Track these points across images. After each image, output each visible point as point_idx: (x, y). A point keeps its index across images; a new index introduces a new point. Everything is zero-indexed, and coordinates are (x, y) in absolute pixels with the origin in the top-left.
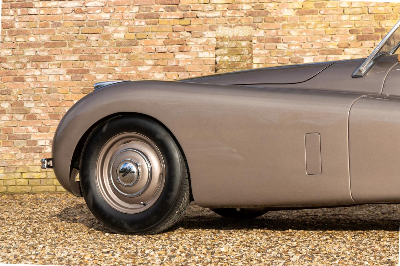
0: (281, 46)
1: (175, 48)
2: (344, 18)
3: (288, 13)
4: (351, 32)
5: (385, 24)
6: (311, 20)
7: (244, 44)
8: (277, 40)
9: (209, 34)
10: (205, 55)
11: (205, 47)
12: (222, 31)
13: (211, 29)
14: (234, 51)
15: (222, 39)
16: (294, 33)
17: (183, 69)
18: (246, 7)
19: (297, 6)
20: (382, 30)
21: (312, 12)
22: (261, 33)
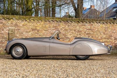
0: (20, 31)
1: (2, 30)
2: (30, 27)
3: (21, 25)
4: (31, 29)
5: (37, 28)
6: (25, 27)
7: (14, 30)
8: (19, 30)
9: (8, 28)
10: (6, 31)
11: (7, 30)
12: (10, 28)
13: (8, 27)
14: (12, 31)
15: (10, 29)
16: (22, 29)
17: (3, 34)
18: (14, 24)
19: (23, 24)
20: (36, 29)
21: (25, 25)
22: (16, 28)
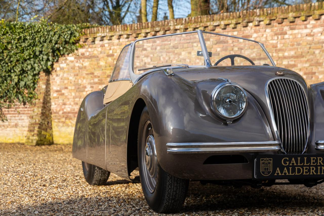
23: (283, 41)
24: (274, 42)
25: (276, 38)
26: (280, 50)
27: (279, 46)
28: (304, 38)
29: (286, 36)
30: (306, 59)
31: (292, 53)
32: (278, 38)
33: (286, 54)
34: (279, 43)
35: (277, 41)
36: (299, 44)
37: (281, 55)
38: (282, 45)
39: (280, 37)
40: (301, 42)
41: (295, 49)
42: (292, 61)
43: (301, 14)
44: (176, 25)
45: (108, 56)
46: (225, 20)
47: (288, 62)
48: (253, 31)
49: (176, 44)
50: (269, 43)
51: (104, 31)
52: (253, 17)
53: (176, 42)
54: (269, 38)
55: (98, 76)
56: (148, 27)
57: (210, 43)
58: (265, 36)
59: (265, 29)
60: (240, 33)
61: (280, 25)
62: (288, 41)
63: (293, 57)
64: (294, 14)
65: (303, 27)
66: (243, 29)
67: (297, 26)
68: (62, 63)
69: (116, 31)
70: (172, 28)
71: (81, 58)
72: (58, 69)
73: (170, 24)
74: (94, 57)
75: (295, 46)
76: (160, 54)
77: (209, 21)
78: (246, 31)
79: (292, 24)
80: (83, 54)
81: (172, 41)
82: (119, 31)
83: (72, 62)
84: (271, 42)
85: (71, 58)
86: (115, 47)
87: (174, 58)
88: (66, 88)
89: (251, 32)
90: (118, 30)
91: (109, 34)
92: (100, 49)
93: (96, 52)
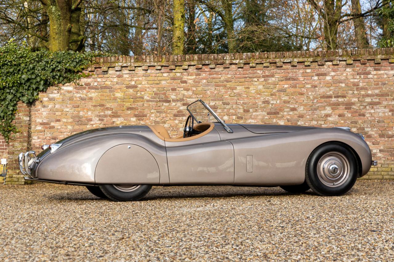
23: (367, 80)
24: (356, 80)
25: (358, 77)
26: (362, 88)
27: (361, 85)
28: (391, 78)
29: (370, 76)
30: (392, 98)
31: (377, 91)
32: (360, 77)
33: (370, 92)
34: (361, 82)
35: (359, 80)
36: (384, 84)
37: (363, 93)
38: (364, 84)
39: (362, 76)
40: (387, 82)
41: (379, 88)
42: (376, 99)
43: (390, 57)
44: (234, 60)
45: (128, 87)
46: (299, 57)
47: (372, 99)
48: (330, 69)
49: (229, 78)
50: (349, 81)
51: (126, 60)
52: (334, 56)
53: (229, 76)
54: (350, 77)
55: (110, 108)
56: (193, 60)
57: (276, 79)
58: (345, 74)
59: (345, 69)
60: (314, 70)
61: (363, 66)
62: (372, 80)
63: (377, 95)
64: (383, 57)
65: (390, 68)
66: (318, 67)
67: (383, 67)
68: (52, 93)
69: (146, 61)
70: (228, 62)
71: (85, 88)
72: (45, 99)
73: (225, 59)
74: (106, 87)
75: (380, 86)
76: (206, 88)
77: (278, 58)
78: (322, 70)
79: (377, 65)
80: (88, 84)
81: (224, 75)
82: (150, 62)
83: (69, 92)
84: (352, 80)
85: (68, 87)
86: (140, 78)
87: (226, 92)
88: (59, 121)
89: (327, 70)
90: (148, 61)
91: (134, 64)
92: (115, 80)
93: (108, 83)
